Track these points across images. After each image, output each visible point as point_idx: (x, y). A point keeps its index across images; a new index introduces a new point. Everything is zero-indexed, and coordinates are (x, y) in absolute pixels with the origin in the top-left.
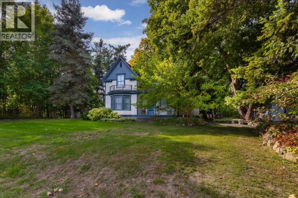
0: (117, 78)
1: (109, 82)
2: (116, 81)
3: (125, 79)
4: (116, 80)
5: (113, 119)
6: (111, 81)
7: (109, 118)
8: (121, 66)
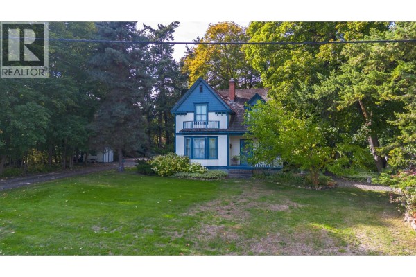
0: (195, 108)
1: (182, 114)
2: (193, 114)
3: (208, 111)
4: (194, 112)
5: (197, 175)
6: (185, 113)
7: (191, 172)
8: (201, 91)
